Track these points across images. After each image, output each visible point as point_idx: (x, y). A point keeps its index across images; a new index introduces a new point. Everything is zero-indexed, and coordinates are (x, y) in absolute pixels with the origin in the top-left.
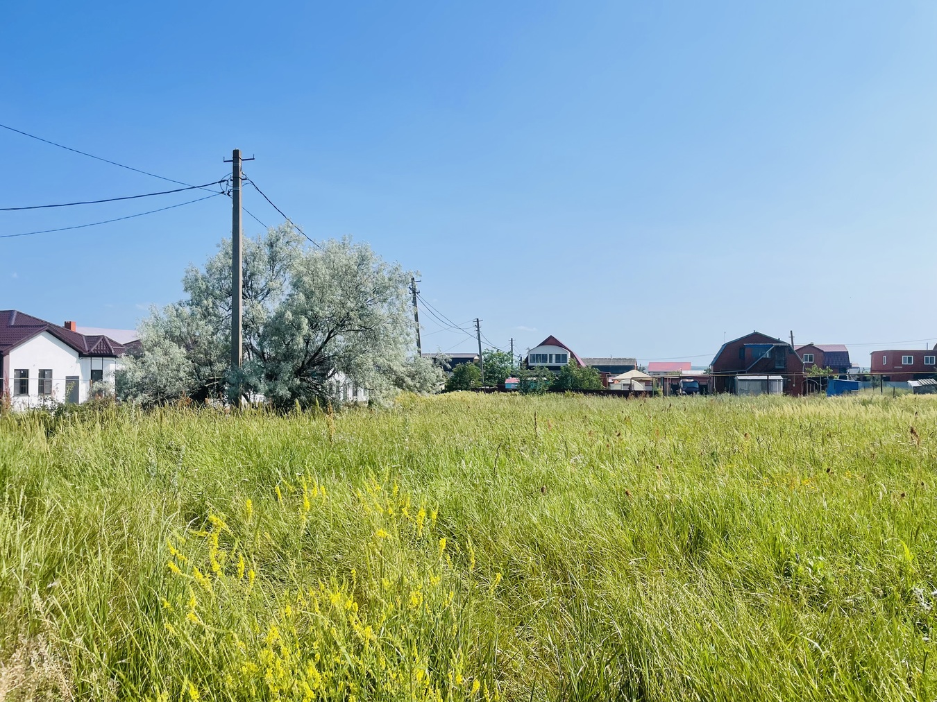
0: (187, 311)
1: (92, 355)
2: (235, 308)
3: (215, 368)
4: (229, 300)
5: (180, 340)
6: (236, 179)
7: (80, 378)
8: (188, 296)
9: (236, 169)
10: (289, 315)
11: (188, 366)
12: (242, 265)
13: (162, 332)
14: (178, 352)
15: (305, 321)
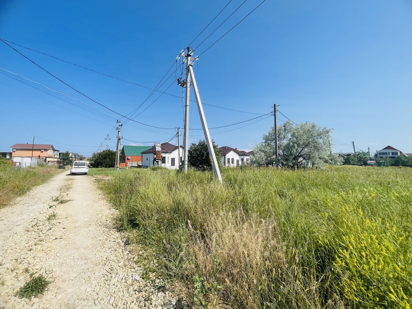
0: (264, 144)
1: (241, 155)
2: (276, 143)
3: (271, 158)
4: (274, 141)
5: (263, 151)
6: (275, 111)
7: (239, 160)
8: (264, 141)
9: (275, 109)
10: (291, 144)
11: (265, 157)
12: (277, 132)
13: (259, 149)
14: (262, 154)
15: (296, 145)
